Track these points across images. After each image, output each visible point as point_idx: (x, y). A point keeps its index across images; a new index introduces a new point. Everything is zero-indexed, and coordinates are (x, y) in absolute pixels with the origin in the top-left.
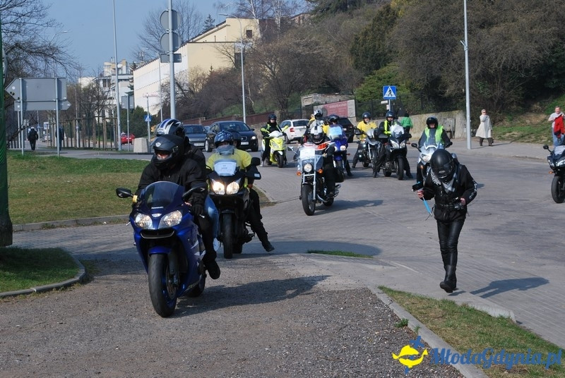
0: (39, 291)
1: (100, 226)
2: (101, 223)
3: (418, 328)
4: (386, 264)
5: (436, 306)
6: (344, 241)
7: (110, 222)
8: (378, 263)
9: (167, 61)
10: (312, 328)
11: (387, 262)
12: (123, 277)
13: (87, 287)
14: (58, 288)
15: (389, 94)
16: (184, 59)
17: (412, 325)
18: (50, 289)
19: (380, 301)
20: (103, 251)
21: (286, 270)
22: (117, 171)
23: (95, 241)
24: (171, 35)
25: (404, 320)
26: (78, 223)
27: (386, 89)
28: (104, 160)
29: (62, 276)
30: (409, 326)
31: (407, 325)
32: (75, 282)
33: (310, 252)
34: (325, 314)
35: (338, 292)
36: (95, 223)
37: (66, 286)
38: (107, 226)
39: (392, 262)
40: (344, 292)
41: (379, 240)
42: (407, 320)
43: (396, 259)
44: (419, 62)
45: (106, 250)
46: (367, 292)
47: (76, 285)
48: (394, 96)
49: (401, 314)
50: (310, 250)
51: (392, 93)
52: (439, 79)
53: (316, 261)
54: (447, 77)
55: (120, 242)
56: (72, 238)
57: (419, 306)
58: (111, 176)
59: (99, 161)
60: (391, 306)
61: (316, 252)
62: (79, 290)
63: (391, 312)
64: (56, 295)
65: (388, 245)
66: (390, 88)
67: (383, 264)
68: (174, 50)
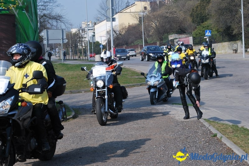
1: (81, 94)
2: (81, 92)
3: (222, 137)
5: (230, 128)
7: (86, 91)
8: (203, 109)
9: (109, 21)
10: (174, 137)
11: (208, 108)
12: (91, 115)
13: (76, 120)
15: (208, 34)
16: (117, 20)
17: (219, 136)
19: (204, 125)
20: (82, 104)
23: (79, 100)
24: (111, 9)
25: (215, 134)
26: (71, 92)
27: (206, 32)
28: (83, 65)
30: (218, 136)
31: (216, 136)
32: (70, 118)
33: (173, 104)
34: (180, 131)
35: (186, 122)
36: (79, 92)
38: (84, 93)
39: (210, 108)
40: (188, 121)
41: (203, 98)
42: (217, 134)
44: (221, 19)
45: (84, 104)
47: (71, 119)
48: (210, 35)
49: (214, 131)
51: (209, 33)
52: (230, 27)
53: (176, 108)
54: (234, 26)
55: (90, 100)
56: (69, 99)
57: (222, 127)
58: (85, 72)
59: (80, 65)
60: (209, 128)
61: (175, 104)
62: (72, 121)
63: (209, 130)
65: (208, 101)
66: (208, 31)
67: (206, 109)
68: (113, 16)
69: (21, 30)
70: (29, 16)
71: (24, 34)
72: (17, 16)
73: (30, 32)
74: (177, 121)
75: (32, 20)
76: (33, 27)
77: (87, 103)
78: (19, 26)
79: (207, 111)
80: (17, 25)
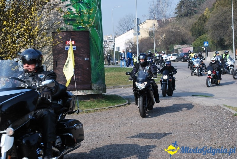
0: (118, 106)
1: (121, 88)
4: (219, 99)
6: (201, 92)
7: (124, 87)
8: (216, 99)
9: (136, 35)
10: (207, 116)
11: (218, 98)
13: (130, 105)
14: (123, 106)
15: (206, 44)
18: (120, 106)
19: (225, 109)
21: (189, 101)
22: (120, 71)
24: (137, 26)
25: (235, 114)
26: (114, 87)
27: (205, 43)
28: (115, 68)
29: (123, 102)
32: (127, 104)
33: (193, 96)
34: (209, 112)
35: (210, 107)
36: (119, 87)
37: (125, 105)
39: (220, 99)
40: (212, 106)
43: (220, 97)
44: (216, 33)
46: (219, 106)
47: (127, 105)
48: (208, 45)
49: (234, 112)
50: (193, 95)
51: (207, 44)
52: (223, 39)
54: (226, 38)
55: (129, 93)
58: (119, 73)
59: (114, 68)
60: (229, 110)
61: (195, 95)
62: (128, 106)
63: (230, 112)
64: (123, 108)
65: (216, 93)
66: (206, 42)
67: (217, 99)
68: (138, 31)
69: (93, 42)
70: (98, 32)
71: (95, 45)
72: (90, 32)
73: (99, 43)
74: (203, 106)
75: (100, 35)
76: (101, 40)
77: (128, 95)
78: (92, 39)
79: (219, 100)
80: (90, 38)
